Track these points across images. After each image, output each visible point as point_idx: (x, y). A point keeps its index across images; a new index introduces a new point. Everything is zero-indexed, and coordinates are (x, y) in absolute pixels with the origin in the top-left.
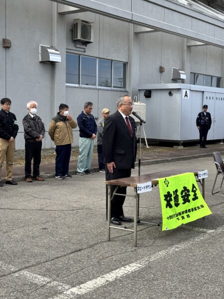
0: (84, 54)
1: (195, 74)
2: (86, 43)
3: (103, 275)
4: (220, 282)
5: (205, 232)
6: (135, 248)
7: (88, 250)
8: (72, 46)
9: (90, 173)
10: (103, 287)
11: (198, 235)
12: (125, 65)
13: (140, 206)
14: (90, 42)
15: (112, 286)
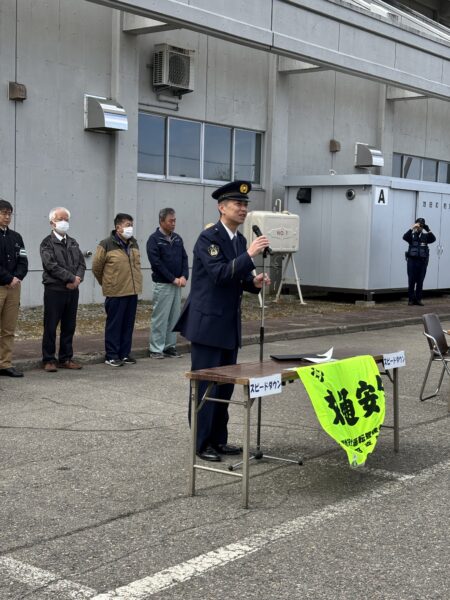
0: (176, 113)
1: (402, 156)
2: (180, 93)
3: (167, 567)
4: (409, 585)
5: (393, 479)
6: (244, 511)
7: (147, 514)
8: (150, 99)
9: (174, 355)
10: (164, 593)
11: (378, 486)
12: (259, 136)
13: (262, 423)
14: (187, 91)
15: (183, 592)
